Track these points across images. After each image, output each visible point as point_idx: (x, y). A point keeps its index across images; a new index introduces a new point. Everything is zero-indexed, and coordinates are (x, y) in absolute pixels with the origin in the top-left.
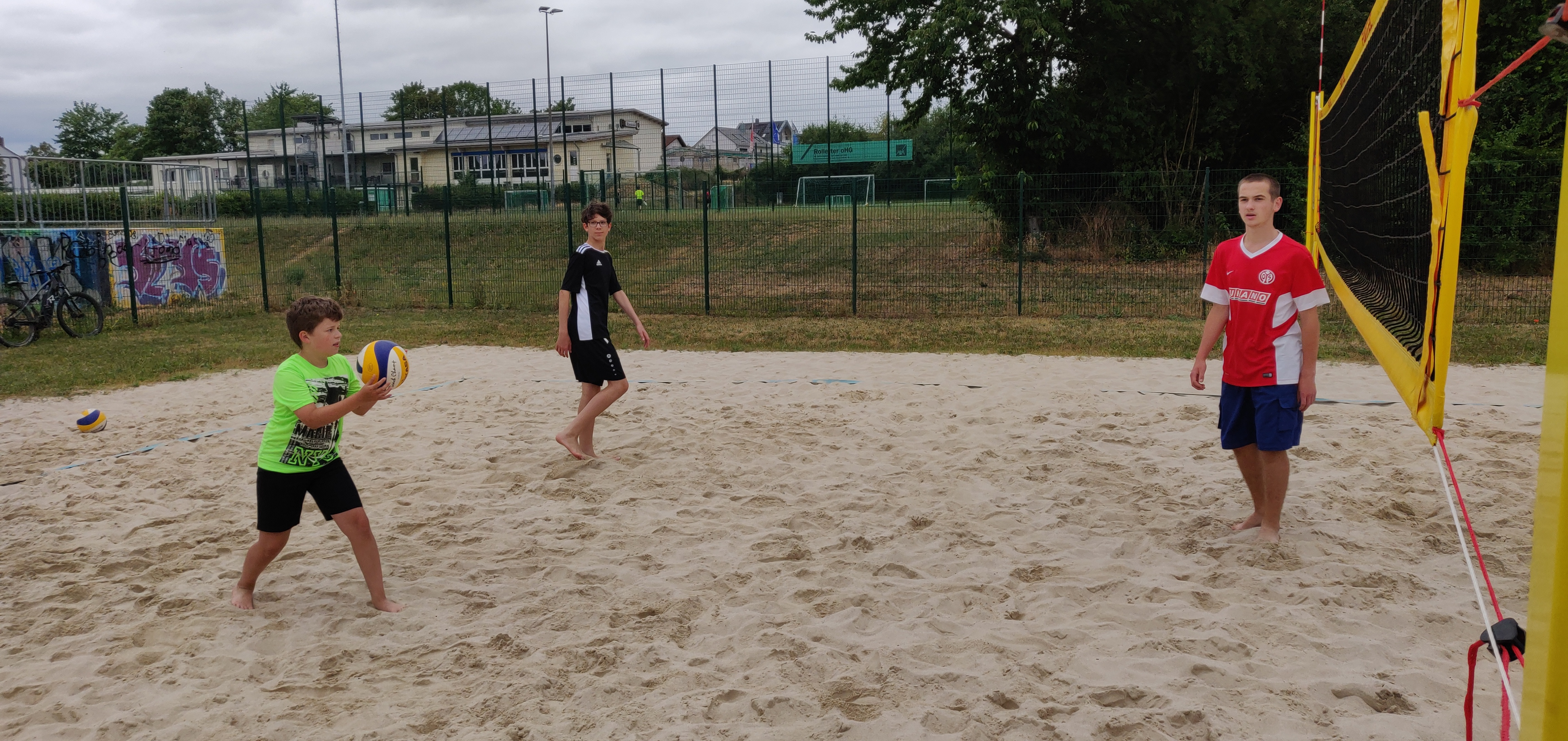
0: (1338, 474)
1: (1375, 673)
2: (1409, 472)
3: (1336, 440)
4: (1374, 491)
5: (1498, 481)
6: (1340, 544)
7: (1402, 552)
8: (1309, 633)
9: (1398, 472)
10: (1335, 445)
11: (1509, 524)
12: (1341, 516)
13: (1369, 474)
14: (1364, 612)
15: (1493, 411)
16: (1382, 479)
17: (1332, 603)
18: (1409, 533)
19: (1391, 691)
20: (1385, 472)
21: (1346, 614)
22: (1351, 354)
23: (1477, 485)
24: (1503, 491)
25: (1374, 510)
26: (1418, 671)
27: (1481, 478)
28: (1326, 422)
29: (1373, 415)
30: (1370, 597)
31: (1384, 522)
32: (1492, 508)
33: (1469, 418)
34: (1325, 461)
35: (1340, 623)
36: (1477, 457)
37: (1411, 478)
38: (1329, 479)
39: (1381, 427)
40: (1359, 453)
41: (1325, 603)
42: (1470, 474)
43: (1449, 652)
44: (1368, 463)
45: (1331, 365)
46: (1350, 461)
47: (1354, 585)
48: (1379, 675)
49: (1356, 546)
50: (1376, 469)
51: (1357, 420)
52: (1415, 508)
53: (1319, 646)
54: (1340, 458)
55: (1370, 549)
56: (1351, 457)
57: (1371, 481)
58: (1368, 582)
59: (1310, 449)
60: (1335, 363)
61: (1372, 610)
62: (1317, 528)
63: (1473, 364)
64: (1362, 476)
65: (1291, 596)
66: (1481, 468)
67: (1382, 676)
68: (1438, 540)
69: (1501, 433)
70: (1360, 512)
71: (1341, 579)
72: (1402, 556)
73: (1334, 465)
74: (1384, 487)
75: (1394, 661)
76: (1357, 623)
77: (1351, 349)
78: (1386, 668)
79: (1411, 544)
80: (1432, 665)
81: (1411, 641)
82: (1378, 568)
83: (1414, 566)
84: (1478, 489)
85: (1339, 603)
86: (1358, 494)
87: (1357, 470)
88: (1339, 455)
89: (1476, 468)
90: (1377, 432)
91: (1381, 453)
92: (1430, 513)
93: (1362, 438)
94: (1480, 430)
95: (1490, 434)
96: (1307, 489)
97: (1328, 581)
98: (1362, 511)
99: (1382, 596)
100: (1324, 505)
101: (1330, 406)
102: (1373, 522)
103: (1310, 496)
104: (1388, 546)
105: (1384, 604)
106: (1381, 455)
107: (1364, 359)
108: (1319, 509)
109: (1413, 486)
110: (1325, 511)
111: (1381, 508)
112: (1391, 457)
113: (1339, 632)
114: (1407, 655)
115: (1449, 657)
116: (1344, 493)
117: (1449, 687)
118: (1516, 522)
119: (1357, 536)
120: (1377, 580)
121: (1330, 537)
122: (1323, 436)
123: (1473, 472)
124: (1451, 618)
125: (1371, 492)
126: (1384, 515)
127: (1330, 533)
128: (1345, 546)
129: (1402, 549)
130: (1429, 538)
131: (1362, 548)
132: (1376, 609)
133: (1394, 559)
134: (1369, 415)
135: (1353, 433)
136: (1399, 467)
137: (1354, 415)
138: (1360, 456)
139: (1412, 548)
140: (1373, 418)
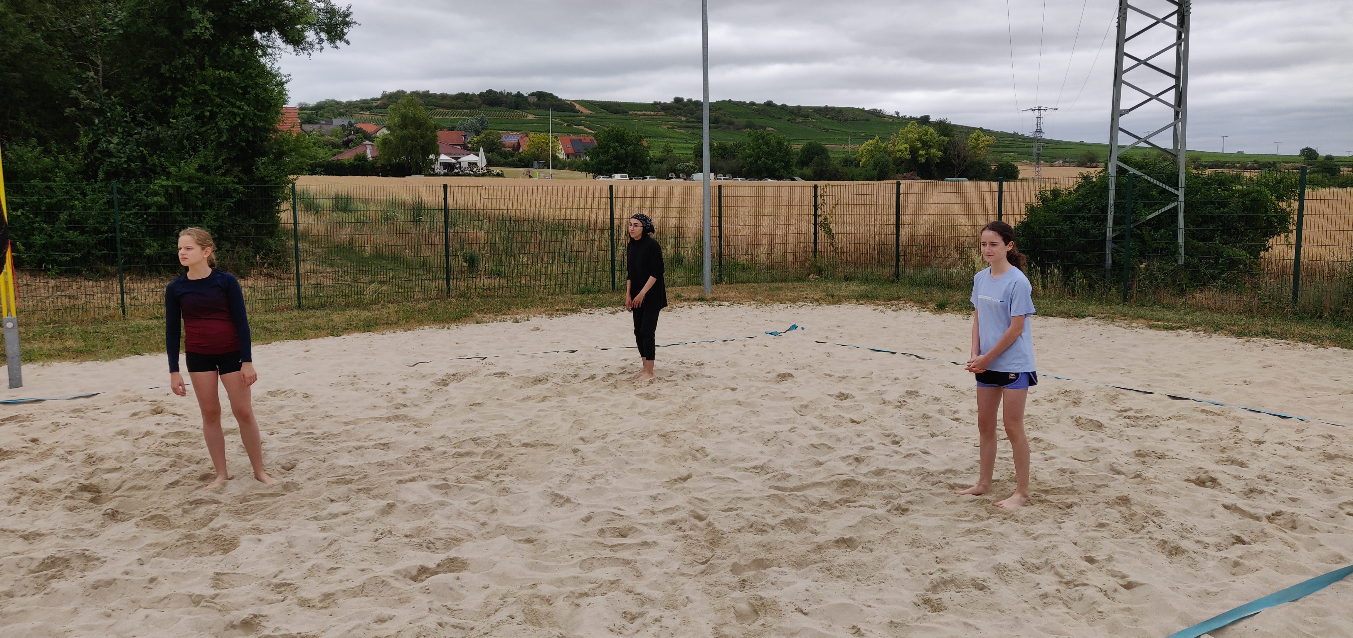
0: (29, 469)
2: (99, 454)
3: (35, 436)
4: (66, 477)
6: (21, 536)
7: (83, 530)
9: (90, 457)
10: (34, 441)
11: (180, 484)
12: (28, 508)
13: (63, 462)
14: (37, 597)
16: (74, 465)
18: (92, 510)
20: (78, 458)
22: (65, 353)
23: (158, 455)
24: (179, 456)
25: (61, 496)
27: (162, 449)
28: (29, 421)
29: (76, 407)
30: (43, 580)
32: (168, 473)
33: (159, 399)
34: (20, 457)
36: (161, 431)
37: (103, 459)
38: (18, 475)
39: (82, 418)
42: (153, 447)
43: (110, 611)
44: (63, 452)
45: (43, 366)
46: (45, 455)
47: (28, 573)
49: (39, 535)
50: (70, 457)
51: (59, 415)
52: (101, 487)
54: (36, 452)
55: (52, 534)
56: (48, 450)
57: (64, 469)
58: (42, 567)
59: (5, 449)
60: (46, 364)
61: (41, 593)
64: (55, 466)
66: (163, 440)
68: (117, 511)
70: (47, 501)
72: (83, 533)
73: (29, 460)
74: (76, 473)
76: (23, 611)
77: (65, 349)
79: (92, 521)
81: (75, 611)
82: (54, 551)
83: (95, 539)
84: (157, 459)
85: (10, 595)
86: (49, 484)
87: (50, 461)
89: (160, 440)
90: (77, 423)
91: (78, 441)
92: (116, 487)
93: (62, 430)
98: (49, 499)
99: (53, 577)
100: (9, 502)
101: (36, 405)
102: (57, 508)
104: (70, 527)
105: (55, 584)
106: (77, 443)
109: (103, 467)
110: (11, 507)
112: (87, 444)
114: (69, 626)
115: (109, 616)
116: (35, 485)
118: (186, 481)
119: (42, 525)
120: (53, 561)
121: (13, 532)
122: (23, 435)
123: (156, 444)
124: (114, 580)
125: (63, 480)
127: (12, 528)
128: (25, 537)
129: (83, 527)
130: (109, 511)
131: (43, 535)
132: (46, 591)
133: (72, 538)
134: (72, 408)
135: (53, 427)
136: (92, 452)
137: (57, 410)
138: (57, 447)
139: (93, 524)
140: (75, 411)
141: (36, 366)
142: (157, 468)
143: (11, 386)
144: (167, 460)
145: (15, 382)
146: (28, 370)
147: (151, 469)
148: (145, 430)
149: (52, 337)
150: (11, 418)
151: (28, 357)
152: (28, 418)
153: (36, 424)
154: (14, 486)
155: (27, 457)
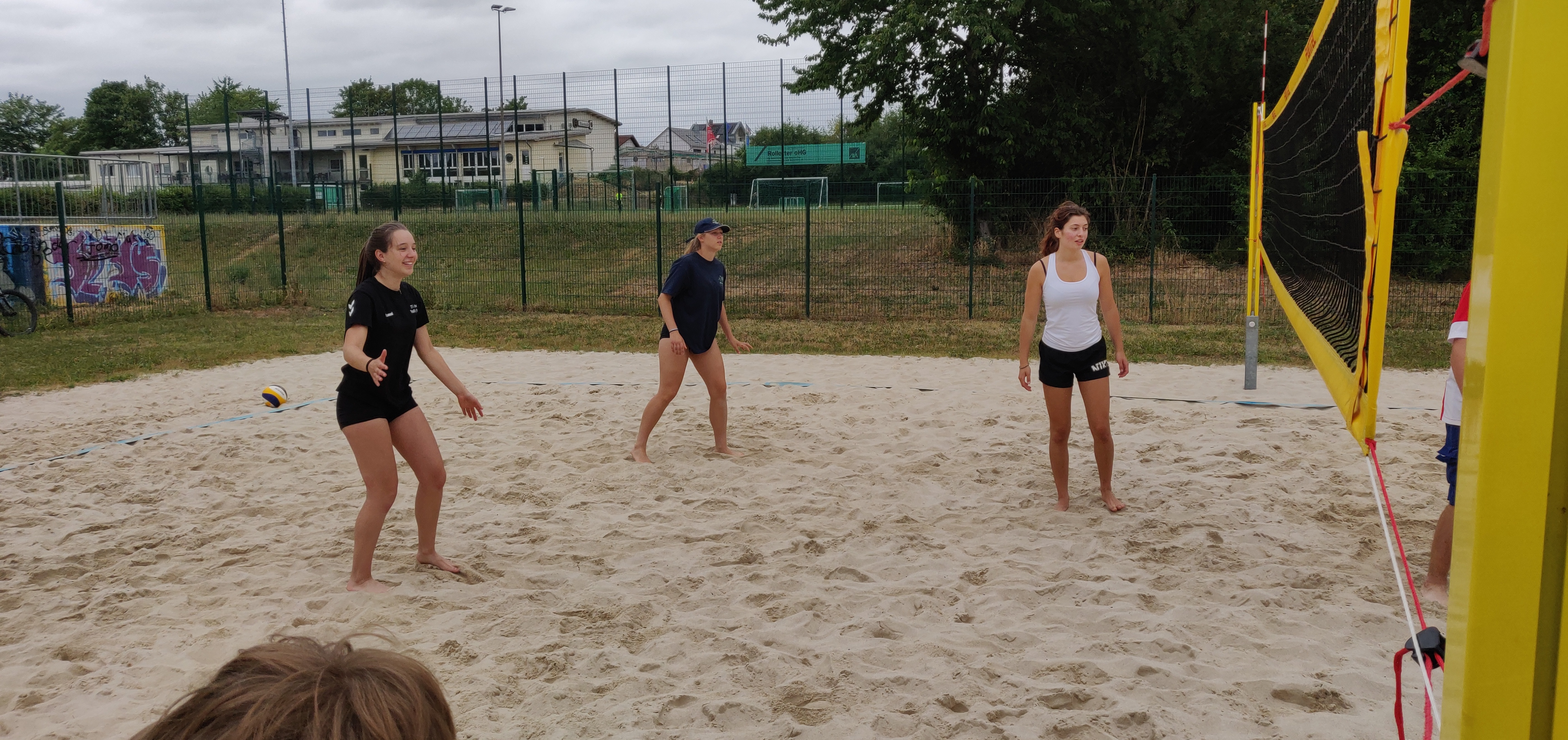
0: (1278, 477)
1: (1314, 673)
2: (1347, 474)
3: (1278, 443)
4: (1314, 493)
5: (1432, 484)
6: (1281, 546)
8: (1251, 634)
9: (1336, 475)
10: (1277, 448)
12: (1282, 518)
13: (1309, 476)
14: (1303, 613)
15: (1427, 415)
16: (1321, 482)
17: (1272, 604)
18: (1346, 535)
19: (1329, 691)
20: (1324, 475)
21: (1285, 615)
22: (1293, 358)
23: (1411, 487)
25: (1313, 512)
26: (1353, 671)
28: (1268, 426)
29: (1313, 419)
30: (1309, 598)
31: (1322, 524)
32: (1426, 510)
34: (1268, 464)
35: (1280, 624)
36: (1412, 460)
37: (1349, 481)
38: (1269, 482)
39: (1321, 431)
40: (1299, 456)
41: (1266, 604)
42: (1404, 477)
43: (1384, 651)
44: (1308, 466)
45: (1274, 369)
46: (1291, 464)
47: (1294, 586)
48: (1317, 674)
49: (1296, 548)
50: (1315, 472)
51: (1297, 424)
53: (1261, 647)
54: (1281, 460)
56: (1291, 461)
57: (1311, 483)
58: (1307, 583)
59: (1252, 452)
60: (1276, 367)
61: (1311, 611)
62: (1259, 531)
63: (1408, 369)
64: (1302, 478)
65: (1234, 597)
66: (1415, 470)
67: (1320, 676)
69: (1434, 436)
70: (1300, 515)
71: (1281, 580)
73: (1276, 468)
74: (1323, 490)
75: (1331, 661)
76: (1295, 624)
77: (1293, 353)
78: (1324, 668)
79: (1348, 546)
80: (1367, 664)
81: (1348, 641)
82: (1316, 569)
84: (1412, 492)
85: (1279, 604)
86: (1298, 497)
87: (1297, 473)
88: (1280, 458)
89: (1411, 471)
90: (1317, 436)
91: (1321, 456)
93: (1303, 442)
94: (1414, 433)
95: (1423, 437)
96: (1250, 492)
97: (1269, 582)
98: (1302, 513)
99: (1320, 597)
100: (1265, 508)
101: (1271, 410)
102: (1312, 524)
103: (1252, 499)
105: (1322, 605)
106: (1320, 458)
107: (1305, 364)
108: (1261, 511)
109: (1351, 488)
110: (1267, 513)
111: (1320, 510)
112: (1330, 460)
113: (1279, 632)
114: (1343, 655)
116: (1285, 496)
117: (1383, 686)
119: (1296, 538)
120: (1316, 581)
121: (1272, 539)
122: (1265, 440)
123: (1407, 475)
125: (1311, 495)
126: (1323, 517)
127: (1272, 535)
128: (1285, 548)
131: (1301, 550)
132: (1316, 610)
134: (1309, 419)
135: (1294, 437)
136: (1338, 470)
137: (1294, 418)
138: (1301, 459)
140: (1313, 422)
141: (1267, 369)
142: (1412, 502)
143: (1246, 388)
145: (1250, 384)
146: (1263, 372)
147: (1406, 501)
148: (1393, 456)
149: (1277, 339)
150: (1253, 421)
151: (1262, 359)
152: (1267, 423)
153: (1276, 431)
155: (1273, 464)
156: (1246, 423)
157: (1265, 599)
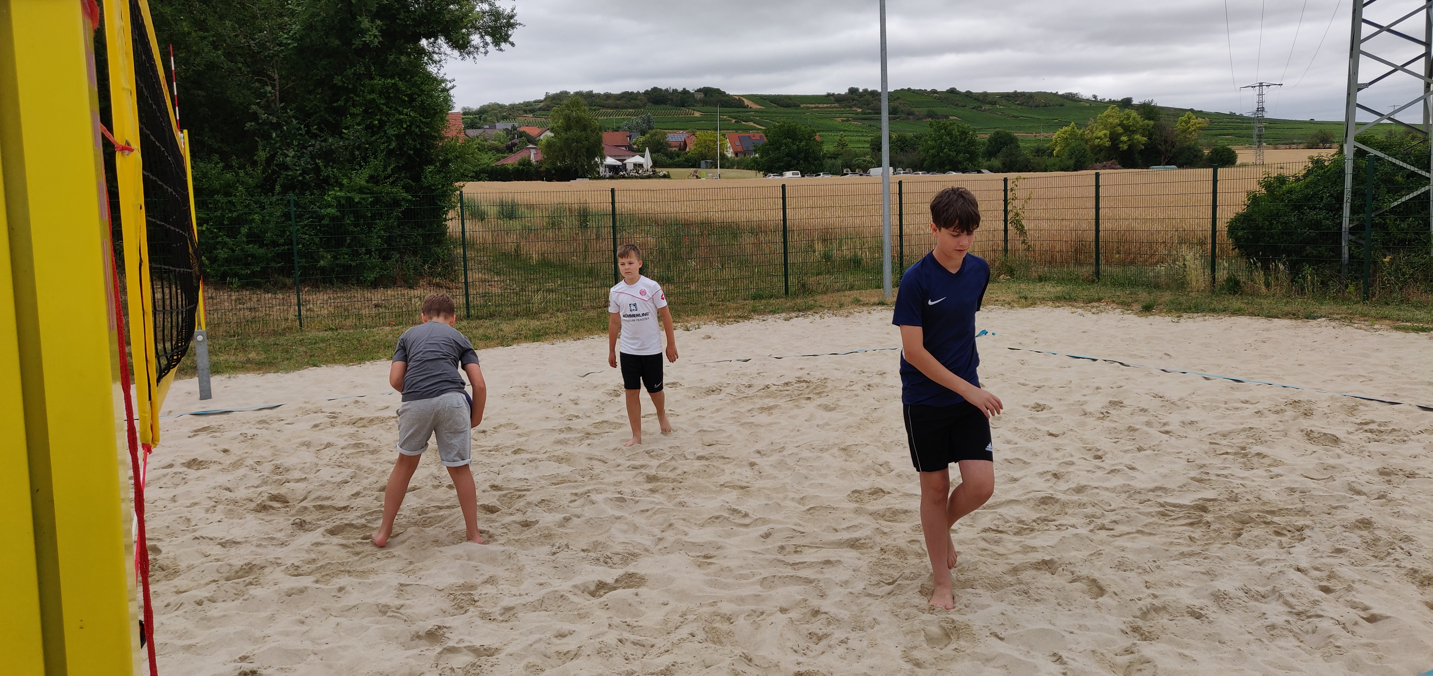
0: (223, 479)
1: (237, 658)
2: (286, 465)
3: (226, 447)
4: (257, 487)
5: (355, 460)
6: (219, 544)
7: (274, 539)
8: (180, 637)
9: (277, 467)
10: (225, 451)
11: (361, 495)
12: (223, 517)
13: (253, 472)
14: (234, 603)
15: (357, 402)
16: (263, 475)
17: (206, 602)
18: (281, 519)
19: (248, 671)
20: (267, 469)
21: (215, 611)
23: (339, 466)
24: (359, 468)
25: (253, 505)
26: (274, 644)
27: (343, 460)
28: (219, 432)
29: (262, 419)
30: (241, 587)
31: (260, 515)
33: (338, 410)
34: (214, 468)
35: (209, 620)
36: (342, 443)
37: (288, 470)
38: (214, 485)
39: (267, 429)
40: (246, 455)
41: (200, 603)
42: (335, 458)
44: (253, 463)
46: (236, 465)
47: (228, 579)
48: (240, 658)
49: (235, 543)
50: (259, 468)
51: (247, 426)
52: (289, 496)
53: (188, 648)
54: (228, 462)
55: (246, 542)
56: (238, 461)
57: (254, 478)
58: (240, 574)
59: (200, 459)
60: (232, 376)
61: (242, 599)
62: (197, 534)
63: (346, 364)
64: (245, 476)
65: (168, 605)
66: (343, 451)
67: (243, 659)
68: (304, 521)
69: (361, 419)
70: (241, 510)
71: (216, 576)
72: (274, 542)
73: (223, 470)
74: (265, 483)
75: (255, 641)
76: (225, 616)
77: (248, 361)
78: (247, 649)
79: (282, 530)
80: (287, 634)
81: (272, 618)
82: (250, 558)
83: (285, 548)
84: (339, 470)
85: (212, 600)
86: (241, 493)
87: (242, 471)
88: (228, 460)
89: (340, 452)
90: (264, 434)
91: (265, 452)
92: (302, 498)
93: (250, 441)
94: (346, 419)
95: (353, 421)
96: (193, 498)
97: (203, 582)
98: (242, 508)
99: (251, 583)
100: (207, 511)
101: (225, 416)
102: (250, 517)
103: (196, 504)
104: (262, 536)
105: (253, 591)
107: (260, 369)
108: (203, 515)
109: (288, 477)
110: (208, 515)
111: (259, 502)
112: (274, 455)
113: (209, 628)
114: (267, 632)
115: (303, 623)
116: (228, 494)
117: (299, 650)
118: (366, 492)
119: (237, 533)
120: (249, 568)
121: (211, 539)
122: (215, 445)
123: (337, 456)
124: (306, 588)
125: (253, 489)
126: (263, 508)
127: (211, 536)
128: (223, 545)
129: (274, 536)
130: (298, 521)
131: (239, 543)
132: (245, 597)
133: (265, 546)
134: (258, 419)
135: (242, 438)
136: (279, 462)
137: (245, 421)
138: (246, 458)
139: (283, 533)
140: (261, 422)
141: (223, 378)
142: (339, 479)
143: (202, 398)
144: (347, 472)
145: (206, 394)
146: (217, 382)
147: (334, 480)
148: (326, 442)
149: (236, 349)
150: (204, 429)
151: (216, 369)
152: (219, 429)
153: (228, 435)
154: (210, 495)
155: (220, 467)
156: (197, 432)
157: (198, 599)
